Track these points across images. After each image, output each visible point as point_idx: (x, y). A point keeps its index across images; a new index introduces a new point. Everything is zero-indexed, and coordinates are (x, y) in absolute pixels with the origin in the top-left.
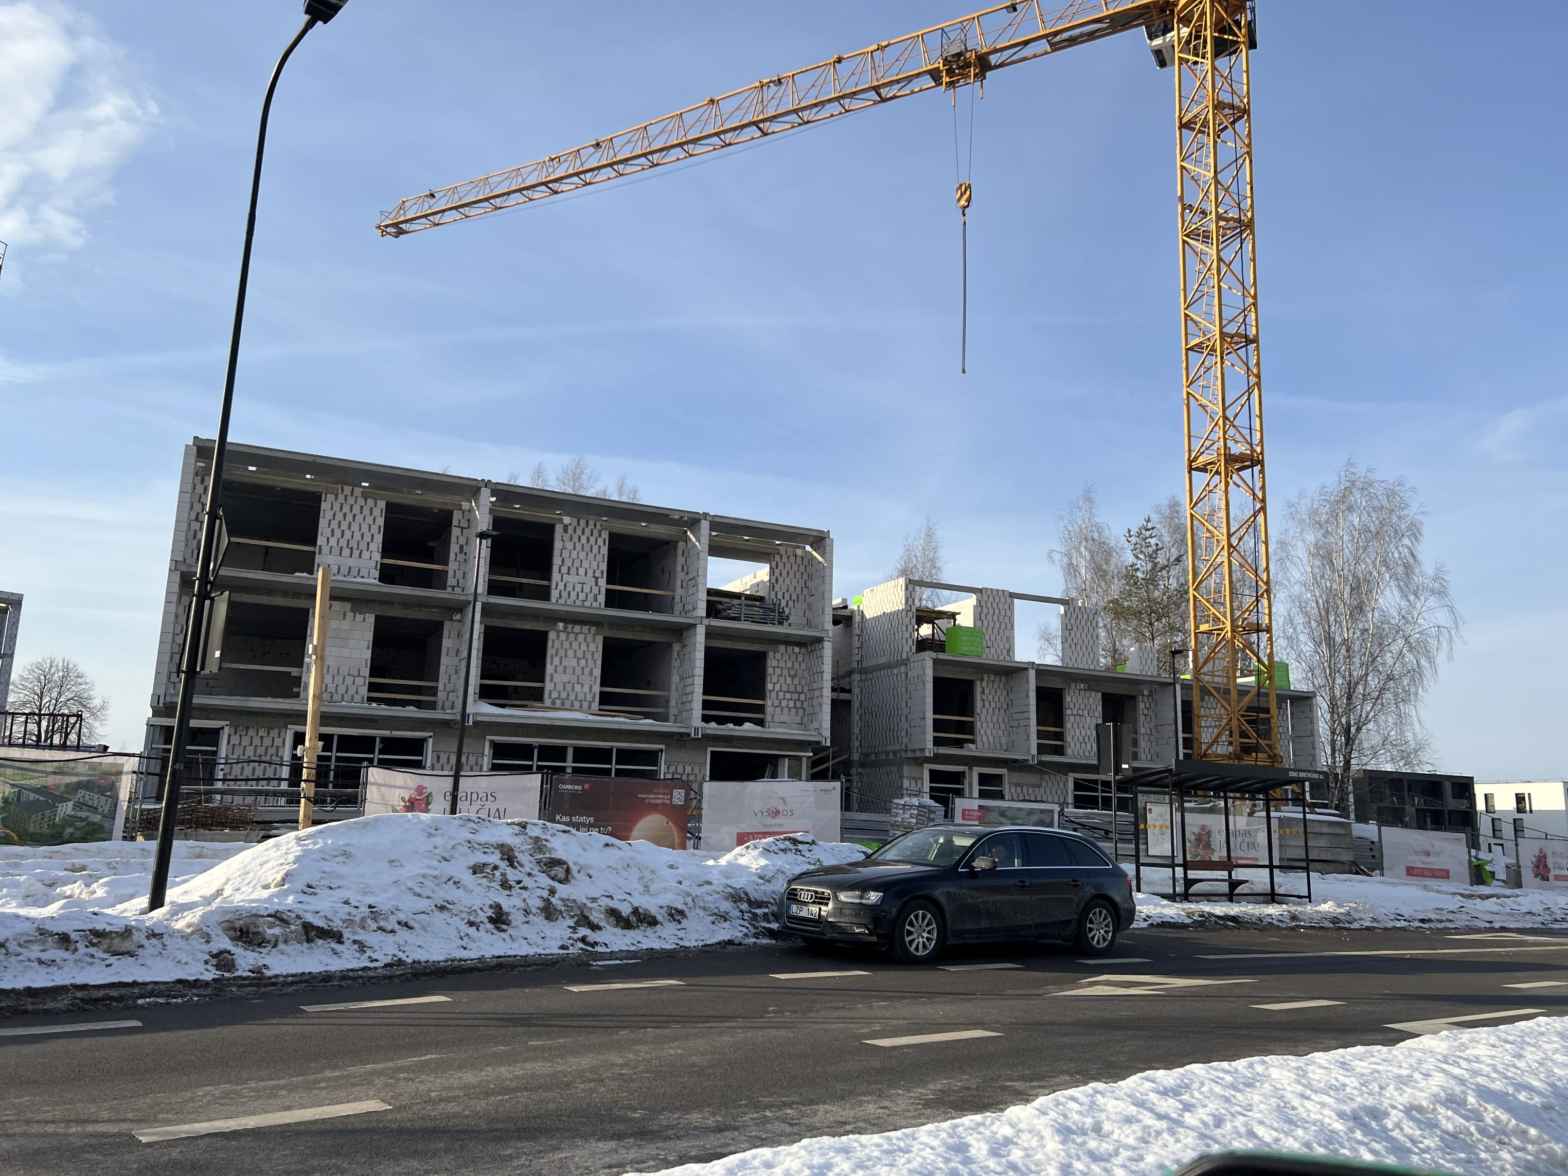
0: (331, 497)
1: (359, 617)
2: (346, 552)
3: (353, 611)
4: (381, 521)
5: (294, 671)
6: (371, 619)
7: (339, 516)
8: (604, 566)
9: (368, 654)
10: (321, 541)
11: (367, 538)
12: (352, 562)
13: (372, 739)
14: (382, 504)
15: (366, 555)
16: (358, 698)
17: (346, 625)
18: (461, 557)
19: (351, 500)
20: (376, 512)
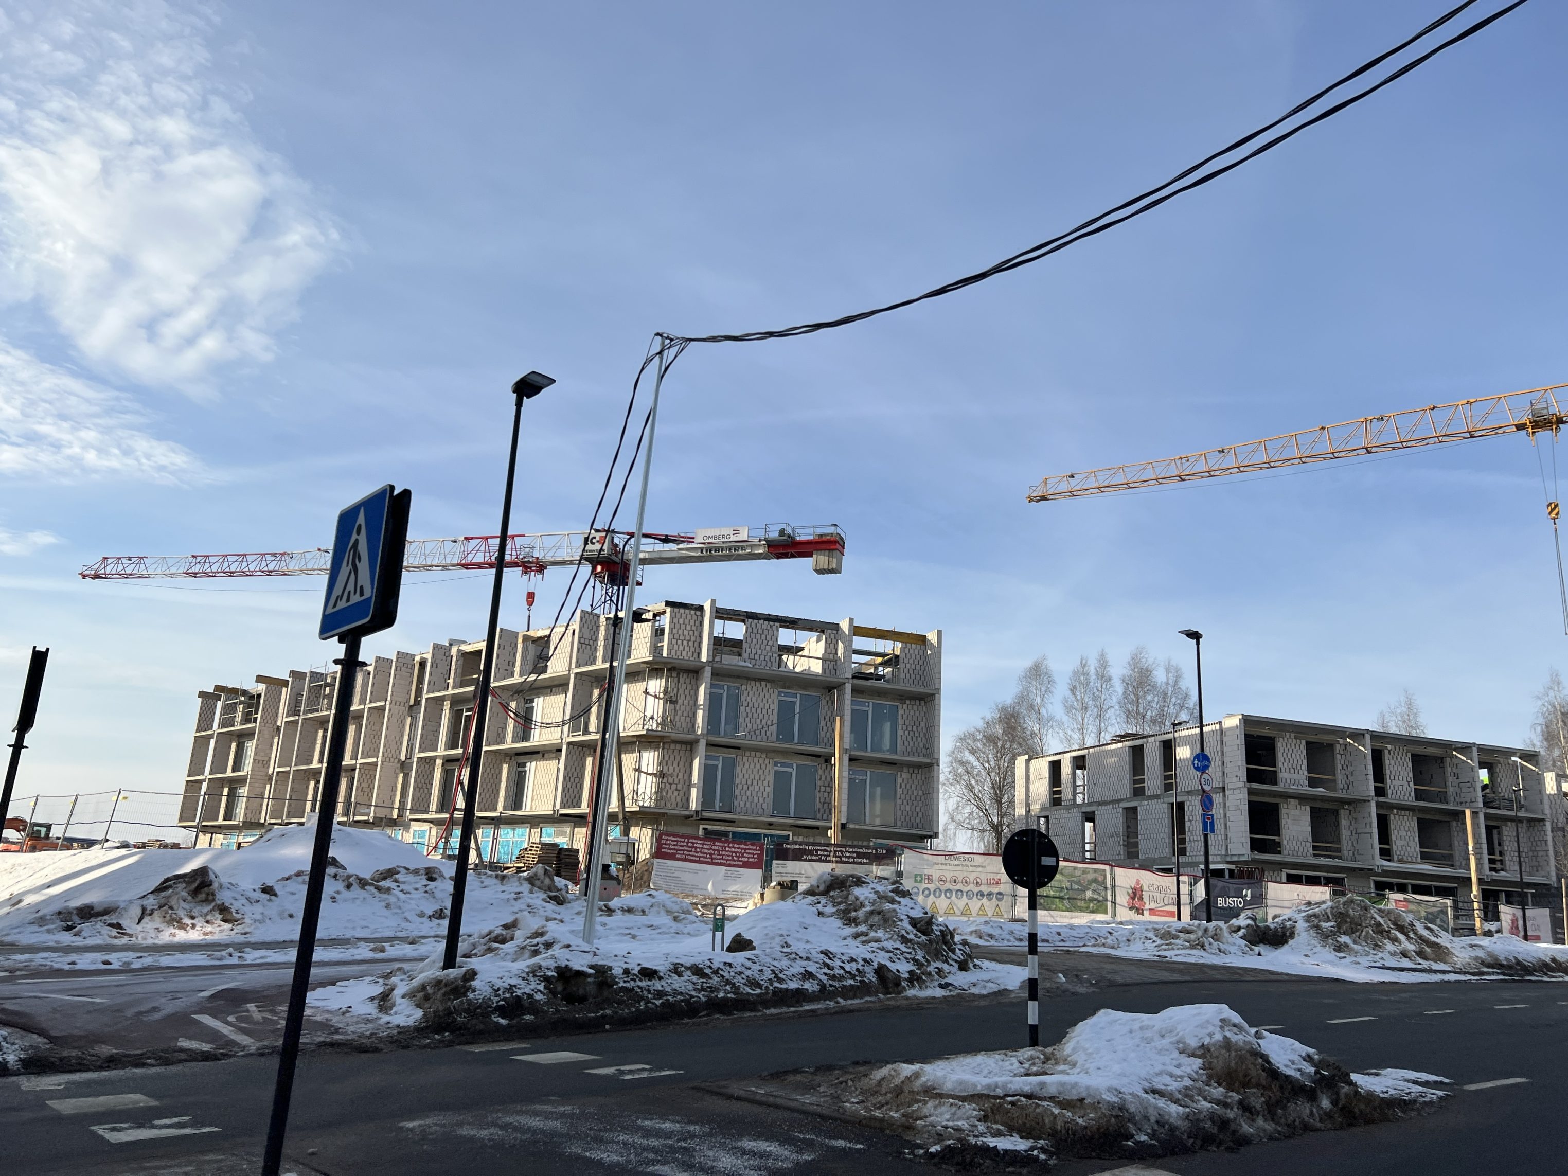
0: (1281, 739)
1: (1303, 807)
2: (1292, 770)
3: (1300, 804)
4: (1304, 752)
5: (1277, 839)
6: (1308, 808)
7: (1286, 751)
8: (1411, 775)
9: (1309, 829)
10: (1280, 765)
11: (1300, 762)
12: (1295, 776)
13: (1319, 877)
14: (1304, 742)
15: (1301, 772)
16: (1309, 854)
17: (1298, 812)
18: (1343, 772)
19: (1290, 741)
20: (1302, 747)
